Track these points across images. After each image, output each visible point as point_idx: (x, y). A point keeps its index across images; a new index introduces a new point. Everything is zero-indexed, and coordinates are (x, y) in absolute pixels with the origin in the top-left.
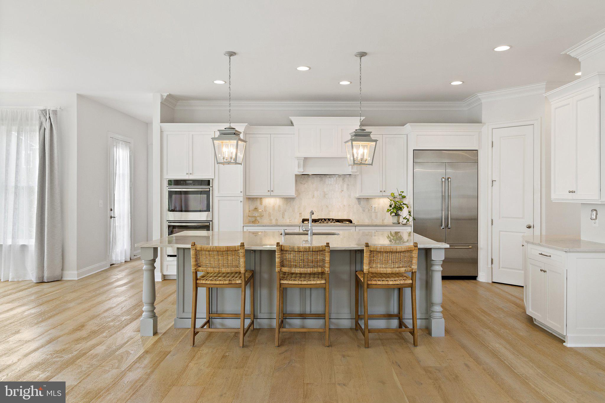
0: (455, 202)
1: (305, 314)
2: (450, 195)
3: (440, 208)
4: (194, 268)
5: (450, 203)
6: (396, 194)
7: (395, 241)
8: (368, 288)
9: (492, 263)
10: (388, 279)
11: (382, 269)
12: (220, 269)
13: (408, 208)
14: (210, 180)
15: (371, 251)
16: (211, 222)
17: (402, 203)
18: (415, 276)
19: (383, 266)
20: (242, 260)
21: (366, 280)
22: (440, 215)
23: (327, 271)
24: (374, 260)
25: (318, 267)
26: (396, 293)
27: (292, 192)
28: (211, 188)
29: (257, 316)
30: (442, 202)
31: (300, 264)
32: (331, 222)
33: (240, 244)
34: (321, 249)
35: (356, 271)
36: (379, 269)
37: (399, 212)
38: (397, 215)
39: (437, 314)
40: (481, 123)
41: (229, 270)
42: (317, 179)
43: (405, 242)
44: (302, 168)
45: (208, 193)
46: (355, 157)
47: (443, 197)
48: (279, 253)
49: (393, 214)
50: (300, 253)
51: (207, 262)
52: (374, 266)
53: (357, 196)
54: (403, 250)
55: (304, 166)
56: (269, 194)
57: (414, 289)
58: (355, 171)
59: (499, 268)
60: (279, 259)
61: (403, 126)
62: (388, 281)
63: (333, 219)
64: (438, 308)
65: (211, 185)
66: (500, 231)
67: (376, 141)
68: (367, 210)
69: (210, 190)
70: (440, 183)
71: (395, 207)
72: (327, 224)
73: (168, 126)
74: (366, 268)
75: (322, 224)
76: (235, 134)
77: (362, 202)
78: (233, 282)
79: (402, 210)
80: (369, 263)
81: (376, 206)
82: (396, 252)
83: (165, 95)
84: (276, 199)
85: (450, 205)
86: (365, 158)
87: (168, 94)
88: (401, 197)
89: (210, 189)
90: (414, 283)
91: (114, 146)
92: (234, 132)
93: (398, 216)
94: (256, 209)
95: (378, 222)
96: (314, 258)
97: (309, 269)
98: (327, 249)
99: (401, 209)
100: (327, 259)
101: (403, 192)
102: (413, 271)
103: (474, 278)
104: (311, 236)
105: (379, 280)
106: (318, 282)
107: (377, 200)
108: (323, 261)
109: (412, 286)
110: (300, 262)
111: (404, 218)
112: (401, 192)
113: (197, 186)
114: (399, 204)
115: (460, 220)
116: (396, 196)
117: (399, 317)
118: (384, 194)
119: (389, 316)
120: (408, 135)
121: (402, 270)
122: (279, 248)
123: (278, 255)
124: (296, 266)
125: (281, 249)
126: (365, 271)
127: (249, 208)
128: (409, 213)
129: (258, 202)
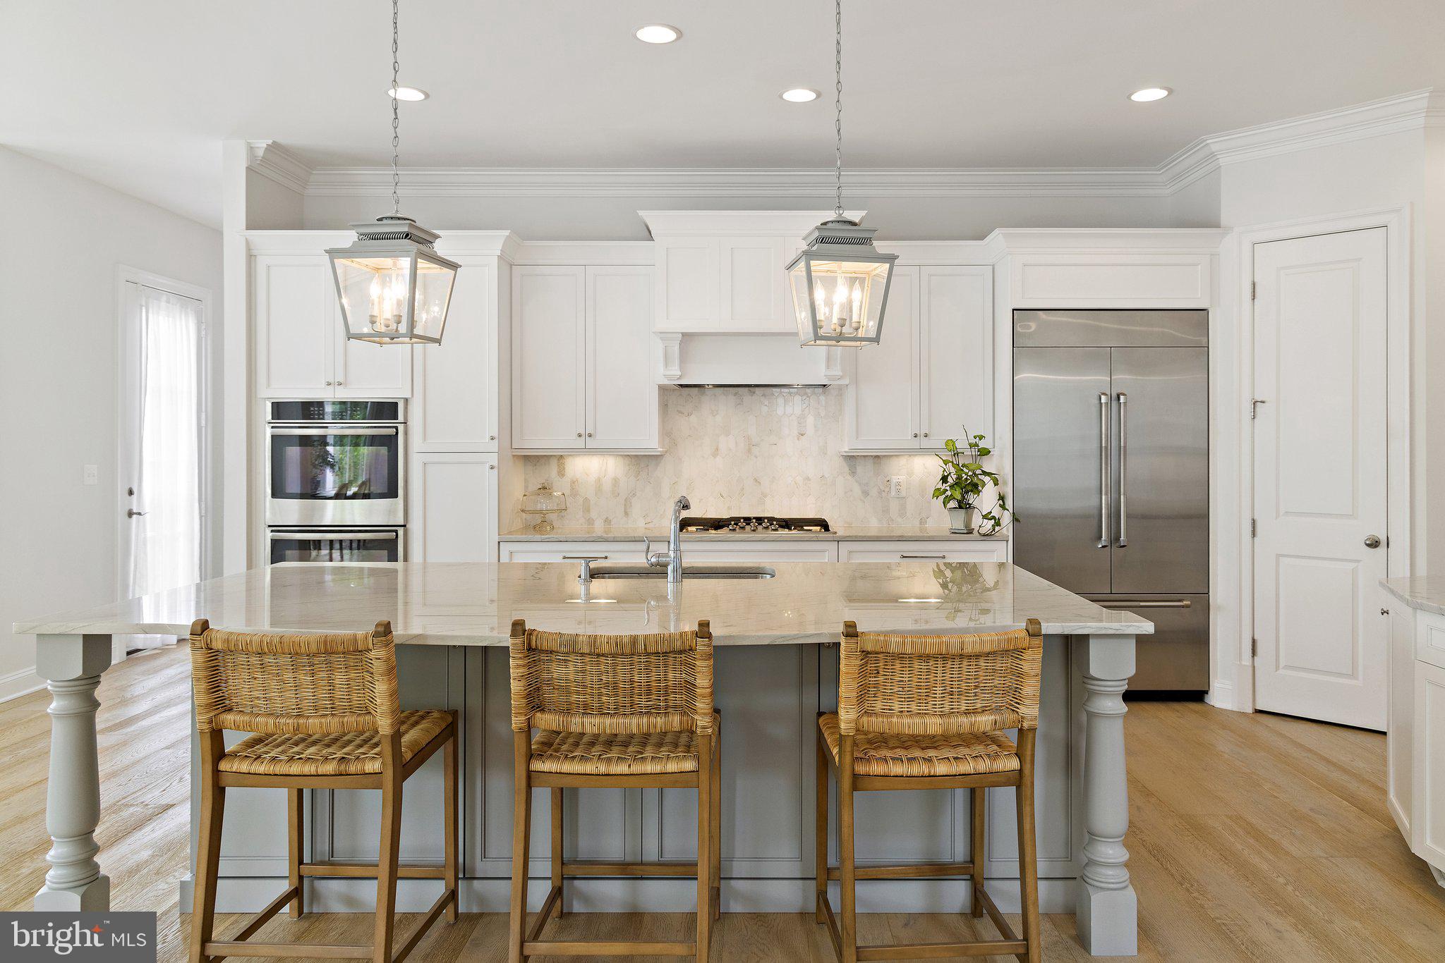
0: (1138, 467)
1: (642, 864)
2: (1125, 447)
3: (1094, 483)
4: (206, 717)
5: (1125, 469)
6: (962, 445)
7: (959, 586)
8: (855, 787)
9: (1254, 653)
10: (931, 753)
11: (906, 721)
12: (301, 721)
13: (996, 484)
14: (396, 404)
15: (865, 653)
16: (401, 531)
17: (978, 472)
18: (1029, 747)
19: (914, 707)
20: (381, 688)
21: (848, 759)
22: (1095, 502)
23: (704, 728)
24: (876, 686)
25: (670, 710)
26: (960, 796)
27: (650, 441)
28: (401, 428)
29: (473, 870)
30: (1101, 465)
31: (604, 698)
32: (767, 528)
33: (372, 629)
34: (678, 645)
35: (820, 714)
36: (895, 720)
37: (971, 498)
38: (964, 505)
39: (1110, 872)
40: (1218, 226)
41: (333, 724)
42: (729, 398)
43: (989, 590)
44: (677, 367)
45: (389, 442)
46: (820, 316)
47: (1103, 452)
48: (520, 662)
49: (953, 504)
50: (602, 659)
51: (256, 694)
52: (879, 706)
53: (845, 449)
54: (987, 649)
55: (684, 358)
56: (580, 443)
57: (1026, 791)
58: (836, 373)
59: (1277, 668)
60: (521, 684)
61: (982, 237)
62: (929, 760)
63: (771, 520)
64: (1112, 853)
65: (401, 418)
66: (1278, 556)
67: (890, 259)
68: (874, 492)
69: (397, 433)
70: (1095, 410)
71: (957, 483)
72: (752, 535)
73: (271, 241)
74: (847, 716)
75: (738, 535)
76: (407, 235)
77: (859, 469)
78: (352, 768)
79: (980, 491)
80: (861, 699)
81: (902, 478)
82: (961, 656)
83: (262, 145)
84: (605, 461)
85: (1124, 477)
86: (855, 318)
87: (270, 142)
88: (974, 452)
89: (397, 430)
90: (1027, 771)
91: (141, 306)
92: (406, 229)
93: (966, 508)
94: (545, 488)
95: (908, 526)
96: (653, 678)
97: (634, 721)
98: (701, 646)
99: (975, 488)
100: (703, 681)
101: (981, 437)
102: (1026, 725)
103: (1199, 696)
104: (675, 580)
105: (898, 759)
106: (672, 767)
107: (903, 461)
108: (690, 687)
109: (1018, 780)
110: (600, 695)
111: (985, 517)
112: (975, 437)
113: (359, 419)
114: (970, 473)
115: (1156, 517)
116: (962, 451)
117: (972, 876)
118: (925, 443)
119: (936, 871)
120: (996, 267)
121: (984, 721)
122: (518, 641)
123: (518, 666)
124: (586, 706)
125: (529, 644)
126: (843, 726)
127: (526, 487)
128: (1001, 502)
129: (553, 468)
